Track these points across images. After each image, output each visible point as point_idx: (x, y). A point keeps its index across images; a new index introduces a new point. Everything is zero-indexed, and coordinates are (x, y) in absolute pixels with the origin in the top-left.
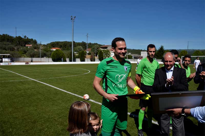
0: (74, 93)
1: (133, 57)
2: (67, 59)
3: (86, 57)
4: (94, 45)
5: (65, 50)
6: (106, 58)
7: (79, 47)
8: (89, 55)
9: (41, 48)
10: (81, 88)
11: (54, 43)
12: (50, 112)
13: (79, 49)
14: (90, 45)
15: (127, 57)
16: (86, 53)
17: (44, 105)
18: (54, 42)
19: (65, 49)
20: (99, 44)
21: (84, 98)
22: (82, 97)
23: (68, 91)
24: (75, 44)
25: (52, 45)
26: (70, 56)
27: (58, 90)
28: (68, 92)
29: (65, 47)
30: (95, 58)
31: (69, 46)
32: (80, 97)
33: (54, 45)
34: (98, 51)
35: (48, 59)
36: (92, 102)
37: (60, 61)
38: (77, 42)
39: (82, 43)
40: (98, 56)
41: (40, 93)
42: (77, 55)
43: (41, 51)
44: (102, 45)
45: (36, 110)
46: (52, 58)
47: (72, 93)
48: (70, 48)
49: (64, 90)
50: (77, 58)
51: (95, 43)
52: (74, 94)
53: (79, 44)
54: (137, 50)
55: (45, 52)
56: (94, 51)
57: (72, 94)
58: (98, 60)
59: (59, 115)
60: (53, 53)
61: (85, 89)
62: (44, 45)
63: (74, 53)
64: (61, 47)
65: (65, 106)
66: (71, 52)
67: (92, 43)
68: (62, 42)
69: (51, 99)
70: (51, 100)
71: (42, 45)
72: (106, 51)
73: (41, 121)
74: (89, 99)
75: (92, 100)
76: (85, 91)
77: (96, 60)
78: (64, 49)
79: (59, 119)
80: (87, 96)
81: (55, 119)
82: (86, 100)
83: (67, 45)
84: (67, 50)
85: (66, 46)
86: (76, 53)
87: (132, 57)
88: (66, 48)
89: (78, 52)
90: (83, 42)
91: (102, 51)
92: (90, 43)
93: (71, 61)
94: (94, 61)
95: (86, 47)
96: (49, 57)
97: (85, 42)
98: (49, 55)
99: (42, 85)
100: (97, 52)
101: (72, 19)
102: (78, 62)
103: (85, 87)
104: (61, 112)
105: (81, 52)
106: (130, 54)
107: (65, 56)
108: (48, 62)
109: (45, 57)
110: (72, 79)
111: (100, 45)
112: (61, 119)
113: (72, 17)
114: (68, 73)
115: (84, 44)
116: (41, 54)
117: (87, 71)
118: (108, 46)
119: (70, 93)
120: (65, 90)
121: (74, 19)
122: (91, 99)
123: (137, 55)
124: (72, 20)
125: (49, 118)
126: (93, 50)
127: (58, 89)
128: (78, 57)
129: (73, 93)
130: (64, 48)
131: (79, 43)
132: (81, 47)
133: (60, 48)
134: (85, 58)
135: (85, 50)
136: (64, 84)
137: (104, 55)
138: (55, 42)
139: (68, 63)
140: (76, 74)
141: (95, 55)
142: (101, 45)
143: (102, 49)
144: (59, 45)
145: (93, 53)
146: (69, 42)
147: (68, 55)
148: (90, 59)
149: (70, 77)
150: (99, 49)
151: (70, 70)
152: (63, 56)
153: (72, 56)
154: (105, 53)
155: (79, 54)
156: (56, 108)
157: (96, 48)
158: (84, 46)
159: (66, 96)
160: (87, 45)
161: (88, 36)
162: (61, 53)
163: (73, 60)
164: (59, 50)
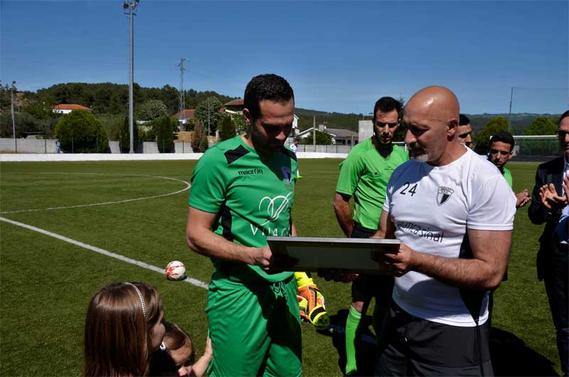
0: (135, 258)
1: (334, 140)
2: (114, 145)
3: (176, 138)
4: (205, 99)
5: (105, 112)
7: (150, 104)
8: (187, 130)
9: (16, 102)
10: (160, 242)
11: (66, 89)
13: (152, 109)
14: (193, 98)
15: (314, 139)
16: (179, 123)
17: (25, 301)
18: (64, 84)
19: (105, 108)
20: (221, 94)
21: (168, 275)
22: (163, 271)
23: (112, 252)
24: (141, 94)
25: (58, 95)
26: (123, 135)
27: (81, 247)
28: (113, 255)
29: (104, 102)
30: (206, 141)
31: (118, 99)
32: (155, 272)
33: (63, 94)
34: (218, 118)
35: (41, 142)
36: (196, 288)
37: (87, 149)
38: (148, 87)
39: (163, 90)
40: (217, 133)
41: (9, 261)
42: (146, 129)
43: (15, 115)
44: (232, 99)
47: (126, 256)
48: (121, 106)
49: (100, 247)
50: (145, 141)
51: (207, 92)
52: (133, 262)
53: (153, 94)
55: (31, 118)
56: (206, 118)
57: (126, 259)
60: (61, 121)
62: (27, 94)
63: (135, 124)
64: (89, 101)
66: (127, 121)
67: (198, 92)
68: (94, 86)
69: (52, 278)
70: (50, 283)
71: (21, 92)
73: (9, 360)
74: (185, 277)
75: (196, 278)
76: (174, 251)
78: (101, 111)
80: (177, 268)
81: (62, 350)
82: (174, 280)
83: (112, 98)
84: (112, 111)
85: (108, 99)
86: (143, 124)
87: (330, 137)
88: (108, 106)
89: (151, 119)
90: (167, 85)
91: (232, 119)
93: (125, 150)
95: (177, 103)
96: (46, 135)
97: (174, 88)
98: (48, 131)
99: (22, 234)
100: (215, 123)
101: (126, 6)
102: (151, 154)
105: (160, 119)
106: (322, 128)
107: (104, 133)
108: (45, 153)
109: (34, 136)
111: (225, 99)
114: (115, 192)
115: (169, 95)
116: (16, 124)
117: (179, 185)
119: (121, 258)
120: (104, 249)
121: (134, 8)
122: (190, 277)
123: (344, 133)
124: (127, 11)
125: (41, 346)
126: (201, 114)
127: (80, 244)
128: (151, 138)
129: (131, 258)
130: (103, 105)
131: (153, 89)
132: (160, 105)
133: (88, 106)
134: (175, 141)
135: (174, 114)
136: (101, 227)
137: (238, 132)
138: (68, 84)
139: (116, 156)
140: (143, 194)
141: (209, 132)
142: (228, 99)
143: (234, 112)
144: (83, 97)
145: (201, 124)
146: (118, 87)
147: (116, 132)
148: (190, 145)
149: (122, 203)
150: (221, 111)
151: (123, 182)
152: (100, 135)
153: (129, 135)
154: (241, 124)
155: (154, 128)
156: (67, 312)
157: (211, 108)
158: (173, 101)
159: (106, 269)
160: (181, 99)
161: (185, 66)
162: (89, 125)
163: (132, 149)
164: (86, 112)
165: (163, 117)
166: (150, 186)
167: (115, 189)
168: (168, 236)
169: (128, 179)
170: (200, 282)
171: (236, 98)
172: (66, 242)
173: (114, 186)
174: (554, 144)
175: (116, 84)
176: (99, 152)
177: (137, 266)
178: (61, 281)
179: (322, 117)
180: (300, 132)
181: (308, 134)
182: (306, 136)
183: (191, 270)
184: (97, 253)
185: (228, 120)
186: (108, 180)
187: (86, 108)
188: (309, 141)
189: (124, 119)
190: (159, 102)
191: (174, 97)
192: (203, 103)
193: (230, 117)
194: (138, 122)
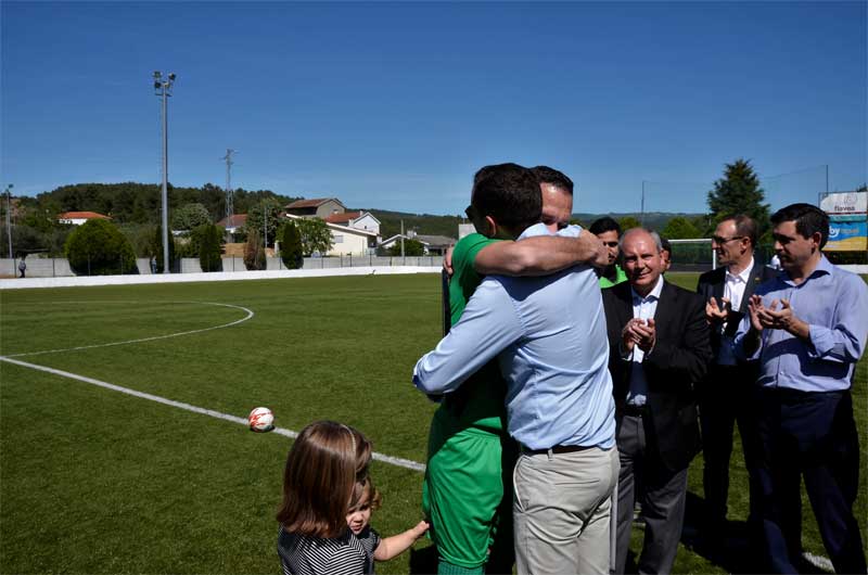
0: (203, 406)
1: (426, 250)
2: (142, 263)
3: (223, 252)
4: (259, 201)
5: (127, 221)
6: (312, 252)
7: (189, 208)
8: (237, 242)
9: (12, 212)
10: (230, 385)
11: (76, 192)
13: (190, 215)
14: (243, 200)
15: (403, 249)
16: (226, 232)
17: (80, 463)
18: (72, 186)
19: (128, 216)
20: (278, 194)
21: (252, 425)
22: (245, 422)
23: (173, 400)
24: (179, 197)
25: (65, 200)
26: (155, 250)
27: (130, 395)
28: (175, 403)
29: (127, 208)
30: (264, 255)
31: (144, 203)
32: (233, 422)
33: (73, 198)
34: (278, 225)
35: (47, 262)
36: (289, 440)
37: (107, 270)
38: (182, 187)
39: (204, 190)
40: (276, 244)
41: (47, 415)
42: (184, 242)
43: (12, 229)
44: (293, 200)
45: (48, 486)
46: (69, 257)
47: (192, 405)
48: (148, 212)
49: (156, 395)
50: (185, 257)
51: (260, 192)
52: (203, 411)
53: (190, 196)
54: (439, 218)
55: (31, 232)
56: (262, 225)
57: (193, 408)
58: (278, 261)
59: (160, 500)
60: (72, 234)
62: (25, 201)
63: (170, 235)
64: (107, 207)
65: (178, 462)
66: (160, 231)
67: (249, 192)
68: (113, 188)
69: (105, 434)
70: (105, 440)
71: (16, 198)
72: (310, 223)
73: (83, 531)
74: (273, 428)
76: (251, 396)
77: (269, 265)
78: (122, 219)
79: (162, 516)
80: (263, 416)
81: (143, 518)
82: (259, 431)
83: (136, 202)
84: (135, 220)
85: (131, 203)
86: (180, 235)
87: (422, 246)
88: (131, 212)
89: (188, 228)
90: (209, 184)
91: (296, 225)
92: (240, 190)
94: (263, 266)
95: (223, 207)
96: (51, 252)
97: (217, 188)
98: (54, 247)
99: (46, 380)
100: (274, 231)
101: (158, 85)
102: (192, 273)
103: (244, 380)
104: (166, 488)
105: (202, 228)
106: (412, 234)
107: (130, 249)
108: (54, 276)
109: (36, 255)
110: (180, 348)
111: (284, 200)
112: (169, 515)
113: (157, 74)
114: (158, 324)
115: (212, 197)
116: (13, 240)
117: (238, 313)
118: (320, 201)
119: (186, 406)
120: (161, 396)
121: (168, 87)
122: (279, 427)
123: (440, 240)
124: (159, 91)
125: (115, 514)
126: (255, 221)
127: (129, 391)
128: (190, 253)
129: (198, 406)
130: (124, 211)
131: (190, 189)
132: (200, 209)
133: (105, 213)
134: (222, 256)
135: (218, 222)
136: (151, 369)
137: (305, 242)
138: (79, 185)
139: (145, 278)
140: (192, 326)
141: (267, 243)
142: (289, 200)
143: (296, 217)
144: (98, 201)
145: (256, 233)
146: (143, 188)
147: (143, 247)
148: (242, 260)
149: (169, 338)
150: (281, 216)
151: (163, 311)
152: (124, 251)
153: (163, 250)
154: (307, 232)
155: (193, 240)
156: (136, 474)
157: (267, 212)
158: (216, 204)
159: (170, 421)
160: (228, 201)
161: (232, 159)
162: (110, 237)
163: (166, 267)
164: (103, 221)
165: (205, 226)
166: (201, 315)
167: (155, 320)
168: (239, 377)
169: (169, 308)
170: (292, 433)
171: (298, 199)
173: (154, 316)
174: (694, 250)
175: (141, 185)
176: (125, 273)
177: (209, 416)
178: (117, 438)
179: (411, 221)
180: (383, 240)
181: (393, 243)
182: (390, 245)
183: (281, 416)
184: (154, 402)
185: (290, 228)
187: (101, 216)
188: (395, 252)
189: (155, 229)
190: (199, 206)
191: (218, 199)
192: (257, 205)
193: (293, 223)
194: (173, 232)
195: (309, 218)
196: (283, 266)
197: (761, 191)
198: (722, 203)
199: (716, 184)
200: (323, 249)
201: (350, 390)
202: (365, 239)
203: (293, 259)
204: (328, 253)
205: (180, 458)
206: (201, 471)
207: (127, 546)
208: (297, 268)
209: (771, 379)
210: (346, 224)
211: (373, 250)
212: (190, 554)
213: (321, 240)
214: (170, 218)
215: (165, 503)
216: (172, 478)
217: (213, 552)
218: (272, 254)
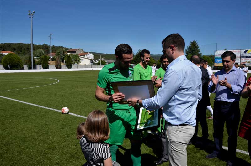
0: (48, 107)
1: (107, 64)
2: (25, 66)
3: (49, 63)
4: (59, 49)
5: (20, 54)
6: (74, 64)
7: (39, 51)
8: (53, 61)
10: (55, 101)
11: (4, 45)
12: (24, 131)
13: (39, 53)
14: (54, 49)
15: (101, 63)
16: (50, 58)
17: (13, 123)
18: (3, 43)
20: (64, 47)
21: (63, 112)
22: (60, 111)
23: (39, 105)
24: (36, 47)
25: (1, 47)
26: (29, 63)
27: (26, 104)
28: (39, 106)
29: (20, 50)
30: (61, 64)
31: (25, 49)
32: (57, 111)
33: (3, 47)
34: (65, 56)
37: (15, 68)
39: (43, 46)
40: (64, 61)
42: (37, 60)
44: (69, 49)
45: (4, 130)
46: (3, 64)
48: (26, 52)
49: (33, 104)
50: (38, 65)
51: (59, 46)
53: (39, 47)
54: (111, 55)
56: (60, 56)
57: (45, 107)
58: (65, 66)
59: (38, 133)
60: (4, 58)
61: (60, 101)
63: (33, 58)
64: (14, 50)
65: (42, 122)
67: (56, 46)
68: (16, 44)
70: (20, 116)
72: (74, 56)
74: (69, 113)
75: (73, 113)
78: (18, 53)
79: (39, 138)
80: (66, 109)
81: (34, 138)
82: (65, 114)
83: (23, 49)
84: (23, 54)
85: (21, 49)
86: (36, 58)
87: (106, 63)
88: (21, 52)
89: (39, 56)
90: (44, 44)
91: (70, 56)
93: (30, 68)
94: (61, 68)
95: (49, 50)
97: (47, 45)
100: (64, 58)
101: (30, 14)
103: (59, 100)
104: (39, 130)
106: (103, 59)
107: (22, 62)
110: (39, 91)
111: (67, 49)
112: (41, 137)
113: (29, 11)
117: (54, 81)
118: (76, 49)
119: (43, 107)
120: (35, 104)
121: (33, 15)
124: (30, 16)
125: (26, 137)
126: (58, 55)
128: (40, 64)
130: (19, 51)
131: (39, 45)
132: (42, 51)
133: (14, 52)
134: (49, 65)
135: (47, 55)
137: (73, 61)
138: (5, 43)
139: (26, 70)
140: (42, 84)
141: (62, 61)
143: (70, 54)
144: (11, 48)
145: (59, 58)
146: (25, 44)
147: (25, 61)
148: (54, 66)
149: (35, 88)
150: (66, 53)
151: (32, 80)
152: (20, 63)
153: (31, 62)
154: (73, 58)
155: (40, 60)
156: (30, 126)
157: (62, 52)
158: (47, 50)
160: (50, 49)
161: (51, 36)
162: (16, 59)
163: (32, 68)
164: (13, 54)
165: (44, 56)
166: (44, 81)
167: (31, 83)
169: (34, 79)
170: (74, 114)
171: (70, 49)
172: (20, 102)
173: (30, 81)
175: (24, 44)
176: (20, 69)
178: (23, 116)
179: (103, 56)
180: (95, 61)
181: (98, 62)
182: (97, 62)
183: (71, 110)
184: (33, 106)
185: (68, 57)
186: (26, 80)
187: (12, 52)
188: (98, 64)
189: (29, 56)
190: (42, 50)
191: (47, 48)
192: (59, 50)
193: (69, 56)
194: (34, 57)
195: (74, 54)
196: (66, 67)
197: (200, 49)
198: (189, 52)
199: (187, 47)
200: (78, 63)
201: (89, 102)
202: (90, 60)
203: (69, 66)
204: (79, 64)
205: (43, 121)
206: (49, 125)
207: (30, 146)
208: (70, 68)
209: (219, 98)
210: (84, 56)
211: (92, 63)
212: (49, 148)
213: (77, 60)
214: (33, 53)
215: (40, 134)
216: (41, 127)
217: (55, 147)
218: (63, 64)
